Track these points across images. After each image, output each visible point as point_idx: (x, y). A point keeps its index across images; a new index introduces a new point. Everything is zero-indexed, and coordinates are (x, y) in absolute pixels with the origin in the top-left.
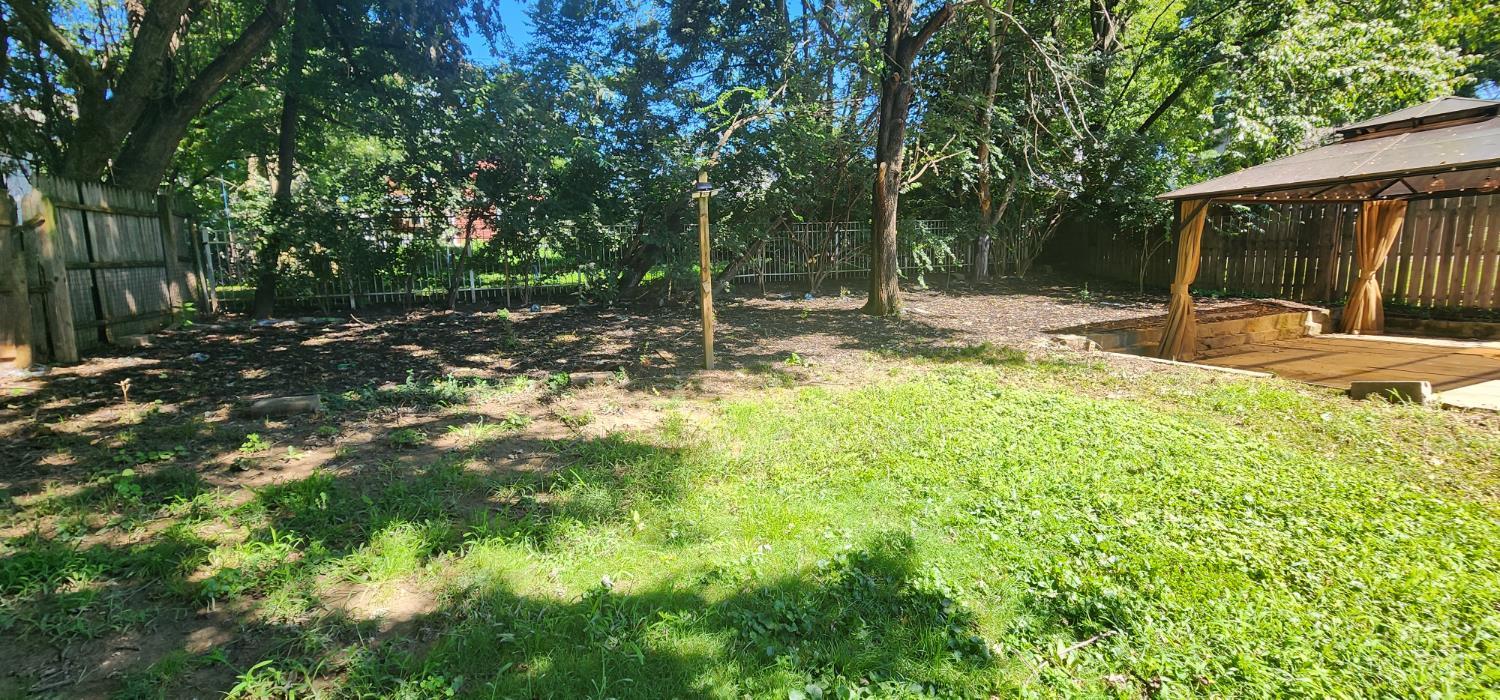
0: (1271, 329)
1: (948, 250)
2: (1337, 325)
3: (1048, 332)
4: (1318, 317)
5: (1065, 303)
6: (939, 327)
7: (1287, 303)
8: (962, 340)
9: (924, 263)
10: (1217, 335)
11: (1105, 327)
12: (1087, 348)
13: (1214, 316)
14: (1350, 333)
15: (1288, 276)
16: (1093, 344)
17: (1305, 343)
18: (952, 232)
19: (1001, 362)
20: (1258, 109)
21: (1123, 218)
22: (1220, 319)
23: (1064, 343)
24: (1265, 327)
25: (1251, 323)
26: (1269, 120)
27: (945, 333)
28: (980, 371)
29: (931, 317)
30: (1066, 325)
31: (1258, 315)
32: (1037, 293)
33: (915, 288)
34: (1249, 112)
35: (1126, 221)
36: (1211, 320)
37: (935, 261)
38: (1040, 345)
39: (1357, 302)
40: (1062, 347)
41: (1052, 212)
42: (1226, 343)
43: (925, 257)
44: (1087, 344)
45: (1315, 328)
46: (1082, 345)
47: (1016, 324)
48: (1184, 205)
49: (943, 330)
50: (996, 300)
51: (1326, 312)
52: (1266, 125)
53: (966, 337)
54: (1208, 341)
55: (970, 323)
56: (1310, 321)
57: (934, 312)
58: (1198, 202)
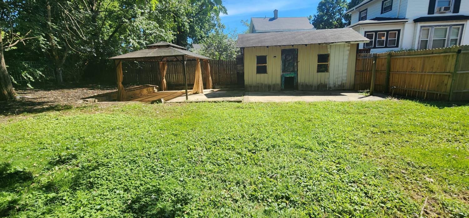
0: (146, 92)
1: (41, 73)
2: (160, 89)
3: (83, 99)
4: (156, 88)
5: (91, 90)
6: (37, 102)
7: (150, 85)
8: (47, 105)
9: (29, 78)
10: (133, 94)
11: (102, 95)
12: (95, 102)
13: (133, 89)
14: (163, 91)
15: (151, 79)
16: (96, 100)
17: (154, 94)
18: (42, 66)
19: (63, 110)
20: (134, 37)
21: (108, 63)
22: (134, 90)
23: (87, 101)
24: (145, 91)
25: (141, 90)
26: (137, 41)
27: (39, 104)
28: (52, 114)
29: (34, 99)
30: (90, 96)
31: (143, 88)
32: (82, 87)
33: (28, 88)
34: (132, 38)
35: (109, 64)
36: (132, 91)
37: (35, 78)
38: (79, 103)
39: (163, 84)
40: (87, 102)
41: (85, 61)
42: (136, 96)
43: (29, 76)
44: (95, 100)
45: (156, 90)
46: (94, 101)
47: (72, 97)
48: (116, 61)
49: (39, 102)
50: (66, 91)
51: (158, 86)
52: (136, 42)
53: (49, 104)
54: (131, 96)
55: (53, 99)
56: (155, 89)
57: (35, 97)
58: (119, 60)
